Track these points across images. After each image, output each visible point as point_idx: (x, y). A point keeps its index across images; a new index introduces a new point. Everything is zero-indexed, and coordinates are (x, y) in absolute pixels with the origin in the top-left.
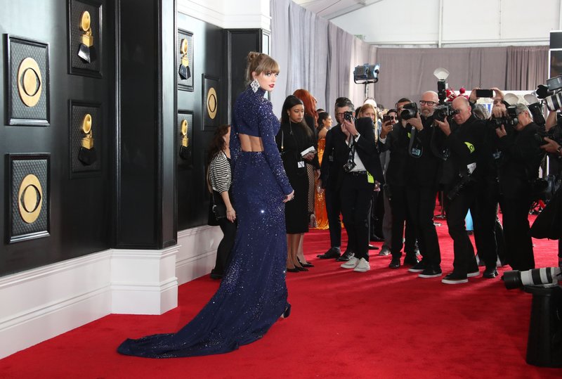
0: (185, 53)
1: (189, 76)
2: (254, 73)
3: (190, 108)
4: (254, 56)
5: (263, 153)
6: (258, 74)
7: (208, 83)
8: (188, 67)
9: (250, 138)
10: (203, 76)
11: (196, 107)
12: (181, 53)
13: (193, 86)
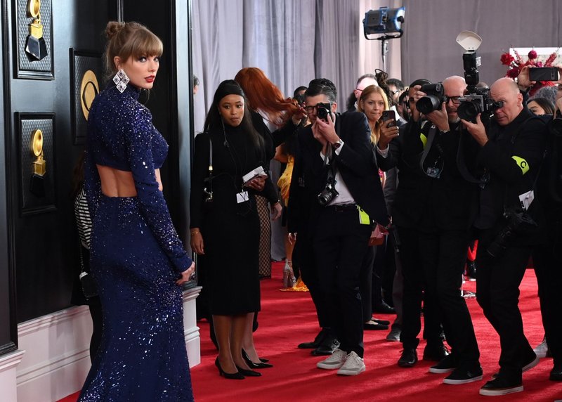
0: (34, 16)
1: (44, 54)
2: (117, 59)
3: (46, 107)
4: (116, 28)
5: (135, 199)
6: (124, 61)
7: (81, 63)
8: (42, 40)
9: (114, 173)
10: (72, 53)
11: (58, 104)
12: (29, 15)
13: (52, 71)
